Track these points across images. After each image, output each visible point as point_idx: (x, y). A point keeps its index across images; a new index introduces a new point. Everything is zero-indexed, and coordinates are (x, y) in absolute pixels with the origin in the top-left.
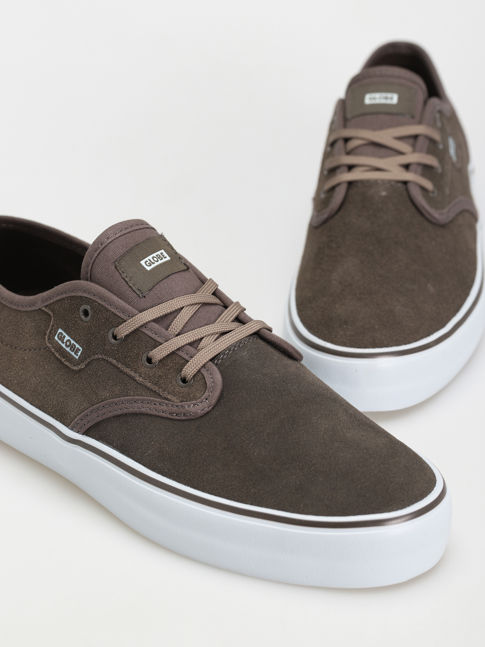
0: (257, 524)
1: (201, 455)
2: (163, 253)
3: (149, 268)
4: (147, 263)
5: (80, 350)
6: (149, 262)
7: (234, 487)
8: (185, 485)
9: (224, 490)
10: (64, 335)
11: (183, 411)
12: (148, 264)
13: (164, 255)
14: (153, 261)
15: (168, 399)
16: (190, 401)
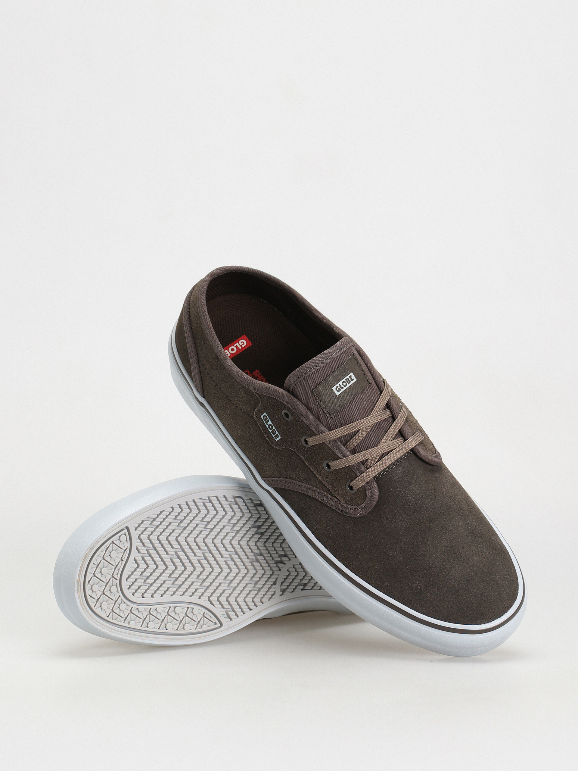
0: (385, 609)
1: (354, 545)
2: (351, 376)
3: (338, 393)
4: (338, 388)
5: (279, 437)
6: (339, 387)
7: (374, 576)
8: (340, 562)
9: (366, 576)
10: (268, 420)
11: (347, 511)
12: (338, 390)
13: (352, 378)
14: (342, 386)
15: (337, 498)
16: (352, 505)
